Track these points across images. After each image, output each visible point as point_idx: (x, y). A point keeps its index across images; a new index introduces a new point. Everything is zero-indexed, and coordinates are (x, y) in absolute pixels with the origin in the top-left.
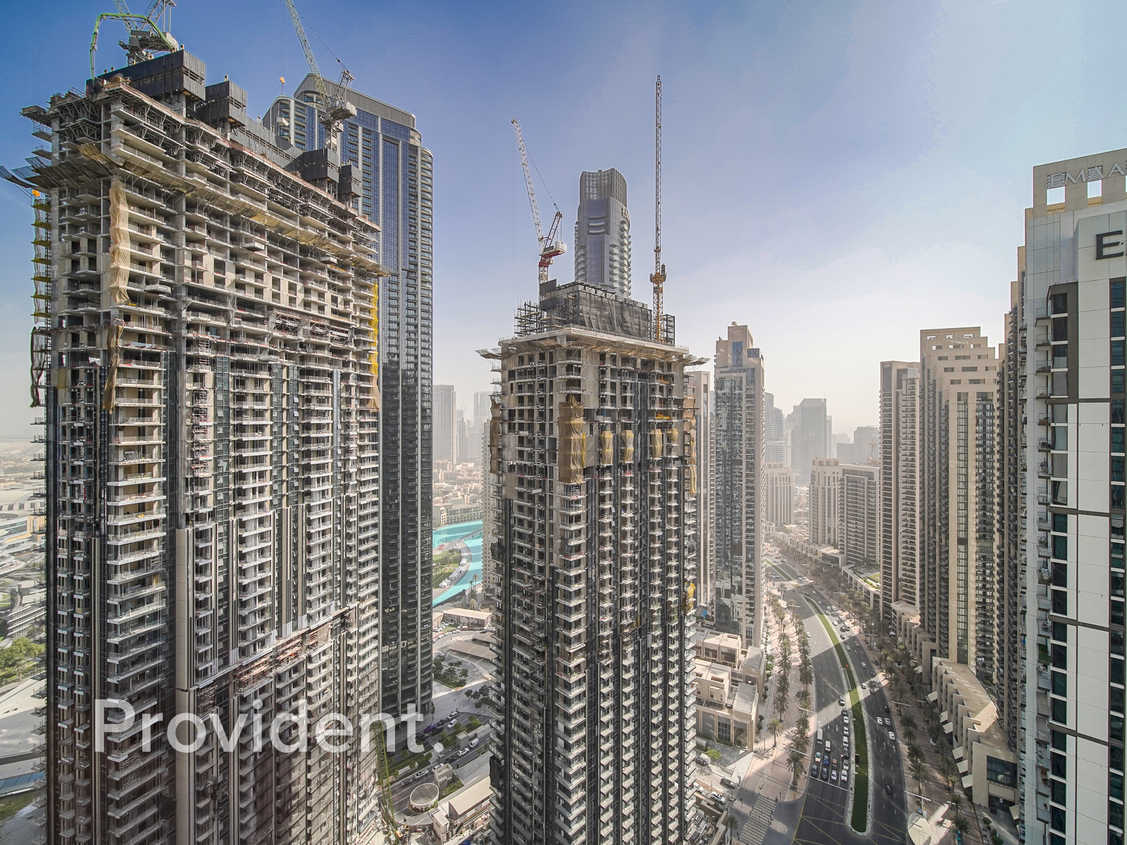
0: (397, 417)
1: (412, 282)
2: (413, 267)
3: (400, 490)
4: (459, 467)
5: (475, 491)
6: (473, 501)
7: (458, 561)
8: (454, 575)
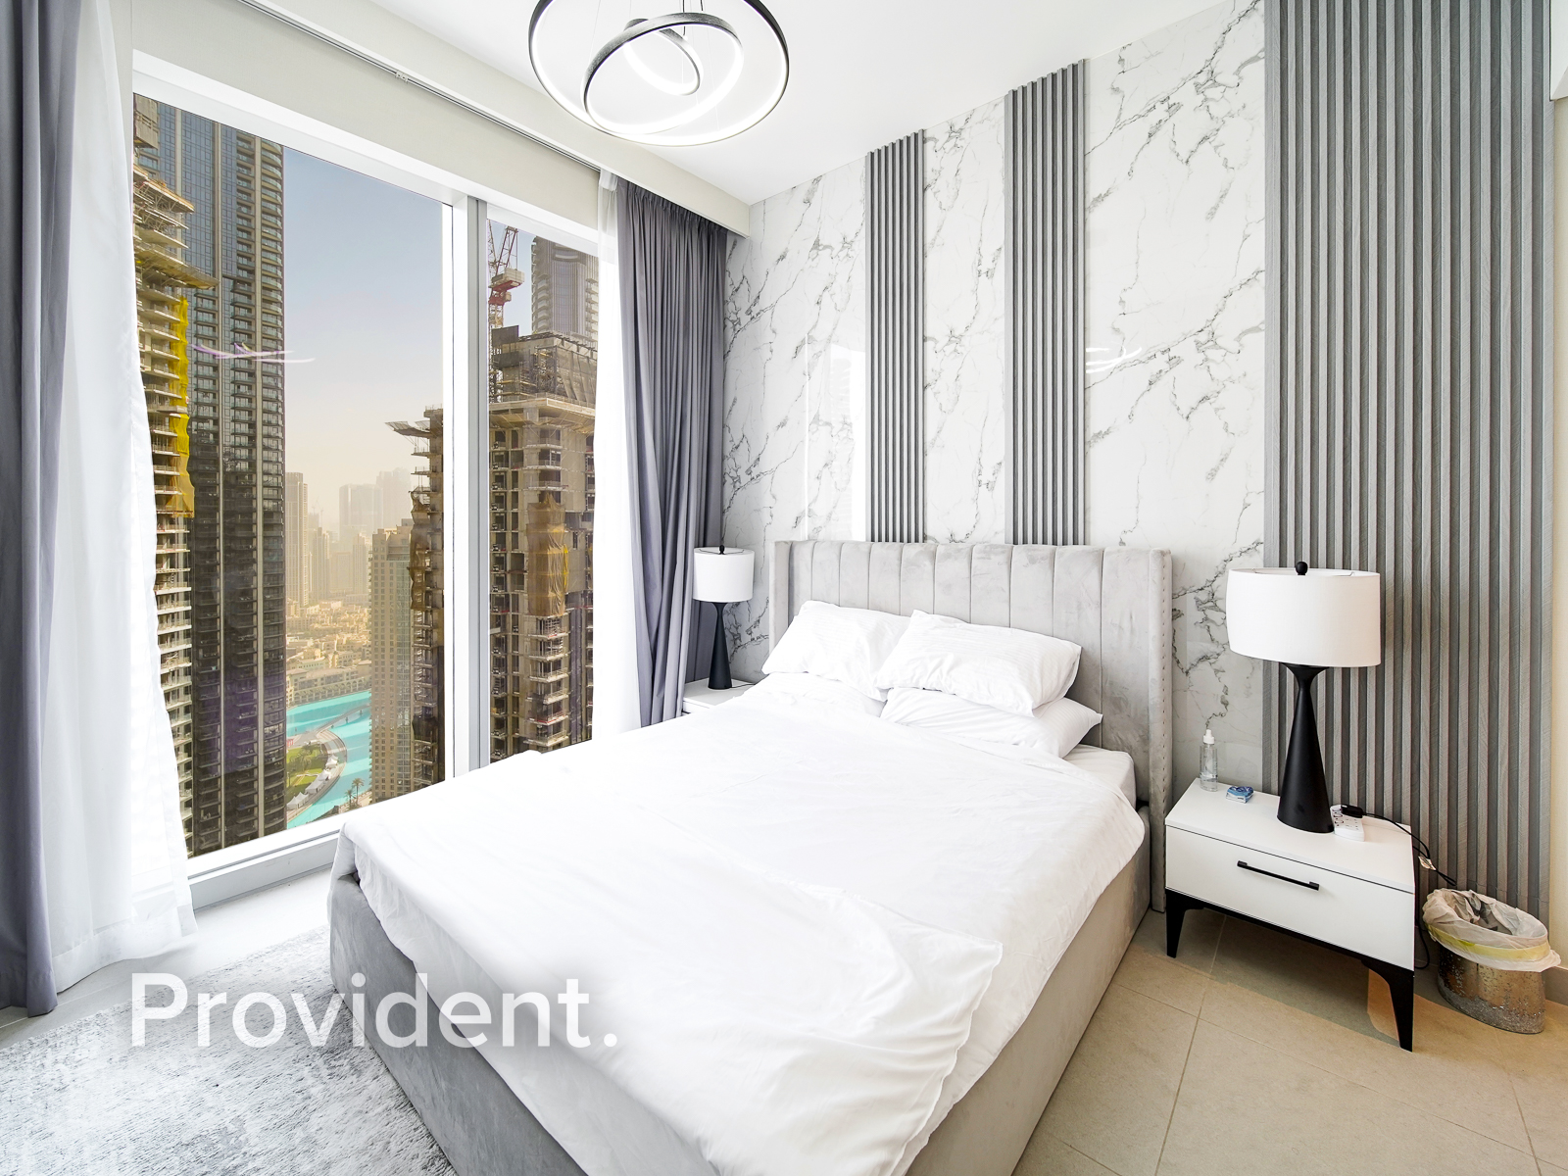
0: (215, 525)
1: (243, 299)
2: (245, 274)
3: (221, 649)
4: (313, 610)
5: (350, 646)
6: (345, 662)
7: (321, 763)
8: (316, 785)
